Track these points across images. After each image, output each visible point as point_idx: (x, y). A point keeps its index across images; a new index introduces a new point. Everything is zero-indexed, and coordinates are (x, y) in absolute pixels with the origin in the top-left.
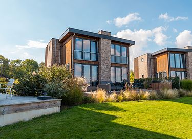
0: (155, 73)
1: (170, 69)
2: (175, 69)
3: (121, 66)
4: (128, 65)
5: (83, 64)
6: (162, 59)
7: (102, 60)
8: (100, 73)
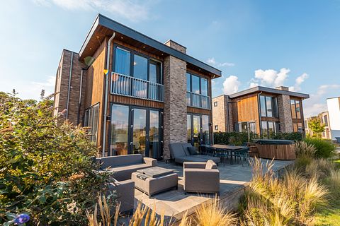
0: (235, 123)
1: (262, 119)
2: (267, 119)
3: (201, 112)
4: (211, 111)
5: (131, 106)
6: (247, 103)
7: (172, 99)
8: (168, 125)
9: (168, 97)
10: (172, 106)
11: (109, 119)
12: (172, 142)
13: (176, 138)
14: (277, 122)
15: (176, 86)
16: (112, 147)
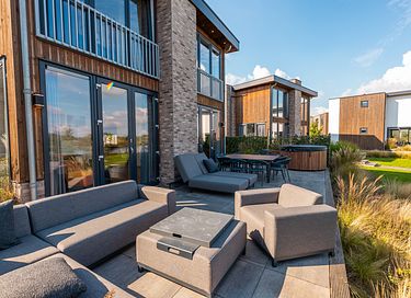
0: (239, 125)
1: (273, 119)
2: (277, 120)
6: (256, 98)
7: (175, 74)
8: (169, 122)
9: (168, 69)
10: (176, 87)
11: (39, 100)
12: (177, 152)
13: (182, 146)
14: (286, 124)
15: (180, 48)
16: (53, 165)
